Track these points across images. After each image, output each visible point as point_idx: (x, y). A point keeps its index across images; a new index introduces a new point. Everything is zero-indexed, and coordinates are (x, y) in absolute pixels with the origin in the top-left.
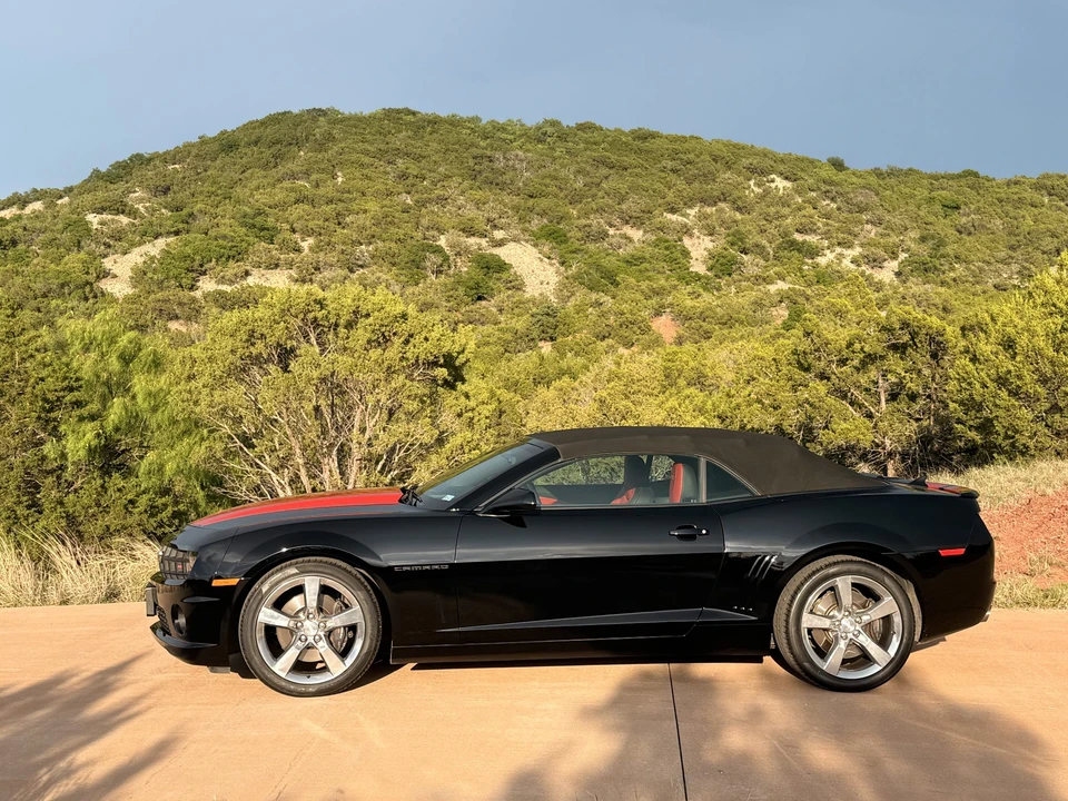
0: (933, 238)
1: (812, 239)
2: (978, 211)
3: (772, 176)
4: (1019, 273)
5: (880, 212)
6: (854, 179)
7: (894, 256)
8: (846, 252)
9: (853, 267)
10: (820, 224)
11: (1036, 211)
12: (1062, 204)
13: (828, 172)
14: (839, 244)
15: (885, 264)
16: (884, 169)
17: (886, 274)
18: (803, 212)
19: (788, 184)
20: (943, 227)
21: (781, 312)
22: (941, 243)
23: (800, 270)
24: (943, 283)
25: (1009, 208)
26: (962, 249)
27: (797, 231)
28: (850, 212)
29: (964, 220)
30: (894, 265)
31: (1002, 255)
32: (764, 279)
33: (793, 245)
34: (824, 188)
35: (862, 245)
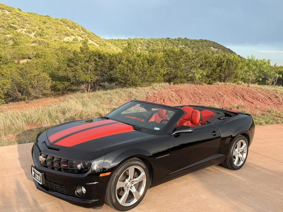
0: (42, 29)
1: (15, 26)
2: (50, 24)
3: (5, 10)
4: (59, 38)
5: (30, 22)
6: (24, 14)
7: (34, 32)
8: (23, 30)
9: (25, 33)
10: (17, 23)
11: (61, 26)
12: (66, 25)
13: (18, 11)
14: (22, 28)
15: (32, 33)
16: (30, 13)
17: (32, 35)
18: (13, 20)
19: (9, 13)
20: (43, 26)
21: (11, 42)
22: (43, 30)
23: (13, 32)
24: (44, 38)
25: (56, 24)
26: (47, 32)
27: (12, 23)
28: (24, 21)
29: (47, 26)
30: (34, 34)
31: (55, 34)
32: (5, 34)
33: (11, 26)
34: (17, 15)
35: (27, 28)
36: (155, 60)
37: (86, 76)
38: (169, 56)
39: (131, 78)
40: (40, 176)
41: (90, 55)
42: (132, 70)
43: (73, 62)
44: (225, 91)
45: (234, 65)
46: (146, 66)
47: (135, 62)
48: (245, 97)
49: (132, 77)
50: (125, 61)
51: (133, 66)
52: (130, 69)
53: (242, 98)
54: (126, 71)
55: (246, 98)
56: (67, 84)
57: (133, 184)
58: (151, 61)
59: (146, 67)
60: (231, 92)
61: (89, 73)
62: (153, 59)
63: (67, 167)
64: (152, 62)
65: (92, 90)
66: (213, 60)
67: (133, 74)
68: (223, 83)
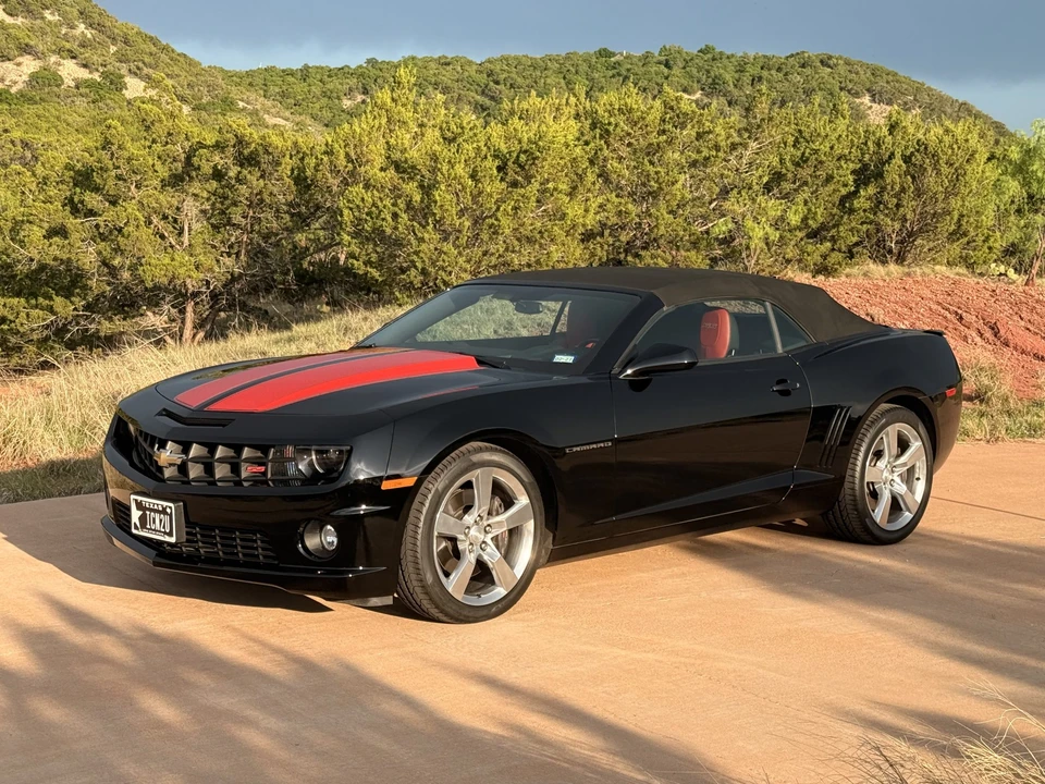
36: (537, 158)
37: (173, 260)
38: (607, 131)
39: (417, 253)
40: (171, 515)
41: (187, 145)
42: (423, 213)
43: (97, 189)
44: (905, 305)
45: (945, 169)
46: (494, 187)
47: (434, 171)
48: (1002, 332)
49: (424, 247)
50: (382, 169)
51: (427, 189)
52: (409, 206)
53: (988, 334)
54: (389, 219)
55: (1010, 337)
56: (64, 307)
57: (490, 536)
58: (516, 161)
59: (490, 195)
60: (934, 307)
61: (186, 243)
62: (526, 152)
63: (265, 474)
64: (520, 166)
65: (201, 335)
66: (832, 148)
67: (430, 234)
68: (893, 267)
